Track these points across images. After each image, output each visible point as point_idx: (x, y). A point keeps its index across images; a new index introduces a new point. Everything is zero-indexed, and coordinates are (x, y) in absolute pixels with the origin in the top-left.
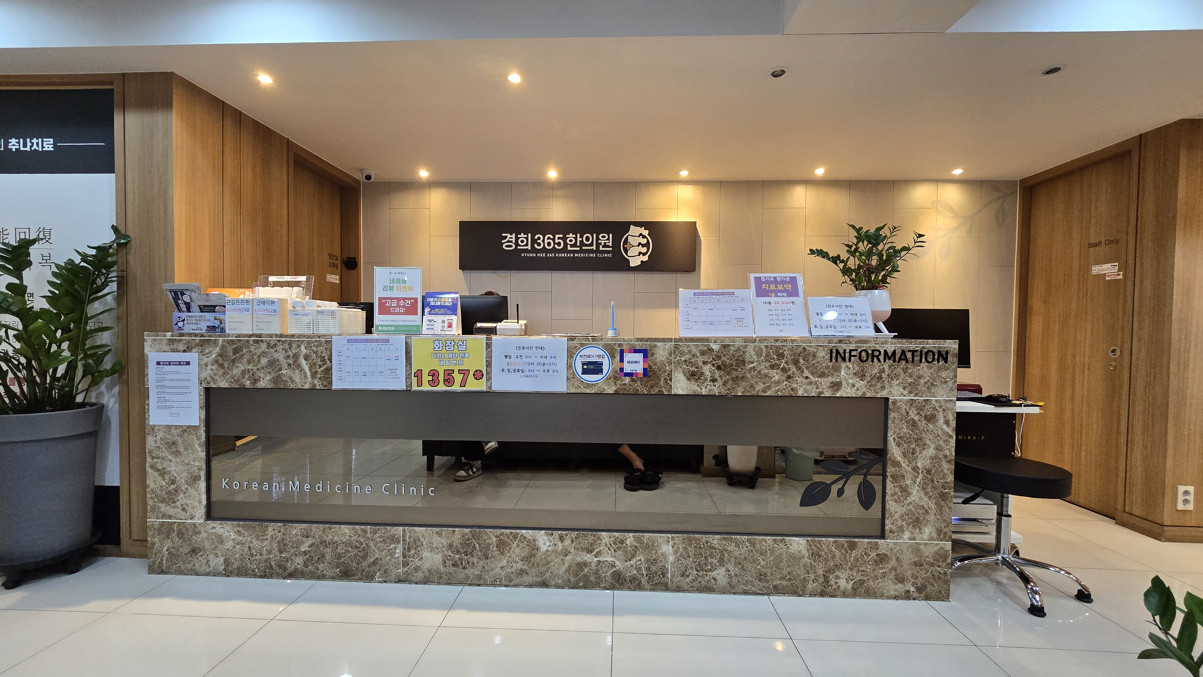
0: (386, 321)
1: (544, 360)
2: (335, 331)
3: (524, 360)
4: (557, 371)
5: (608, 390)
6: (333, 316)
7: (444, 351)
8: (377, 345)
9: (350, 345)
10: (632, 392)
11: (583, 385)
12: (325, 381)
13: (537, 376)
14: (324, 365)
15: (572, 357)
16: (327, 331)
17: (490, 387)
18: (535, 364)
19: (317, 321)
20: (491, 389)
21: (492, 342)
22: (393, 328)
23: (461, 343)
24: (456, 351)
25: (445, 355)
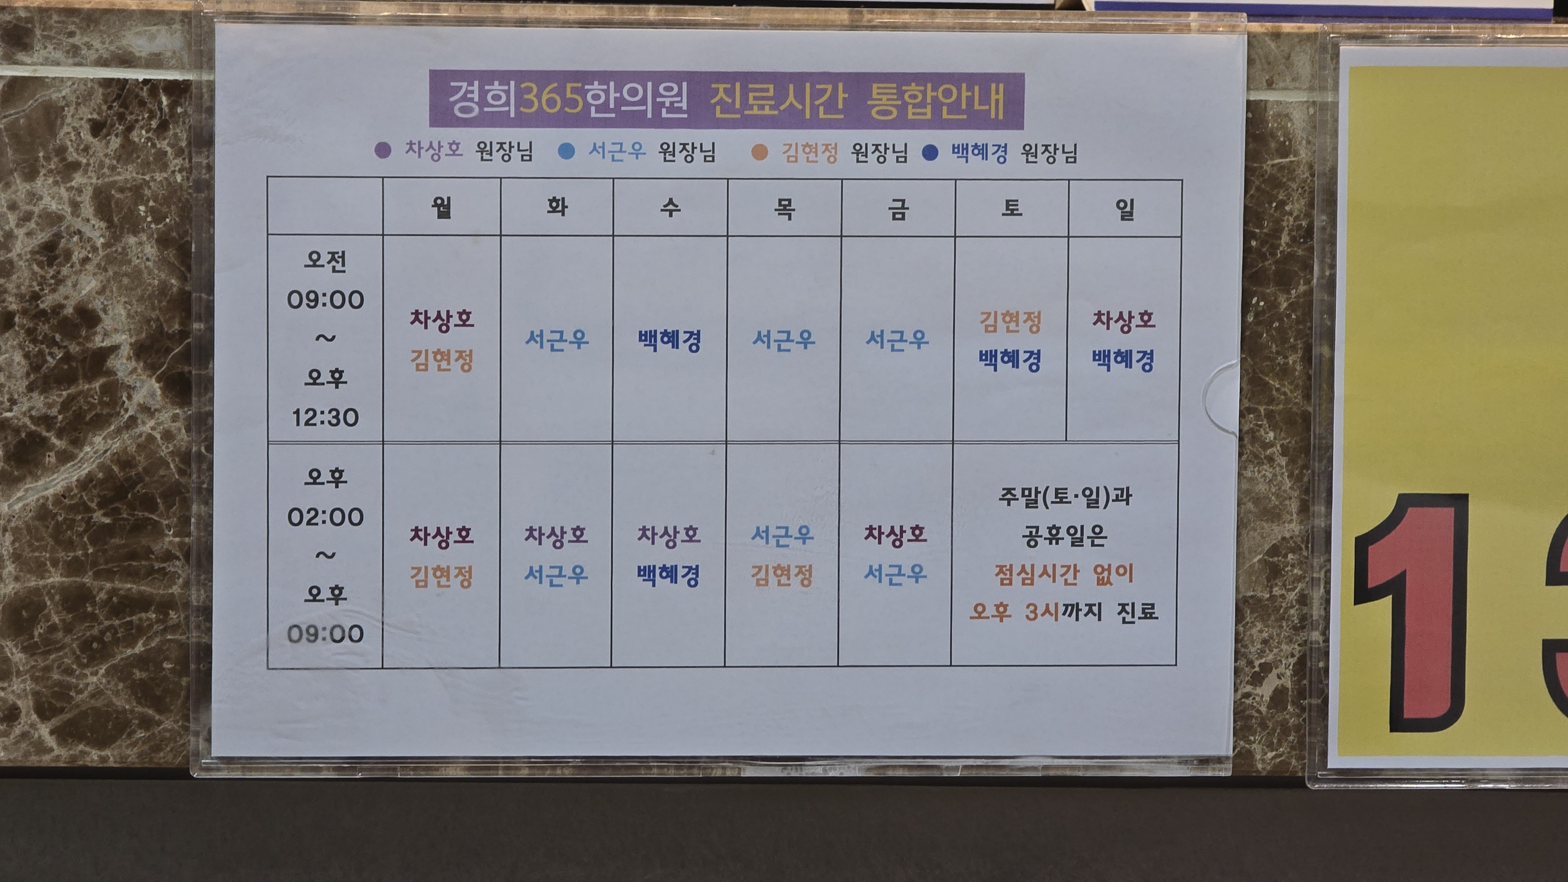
8: (847, 164)
9: (470, 162)
12: (94, 651)
14: (79, 424)
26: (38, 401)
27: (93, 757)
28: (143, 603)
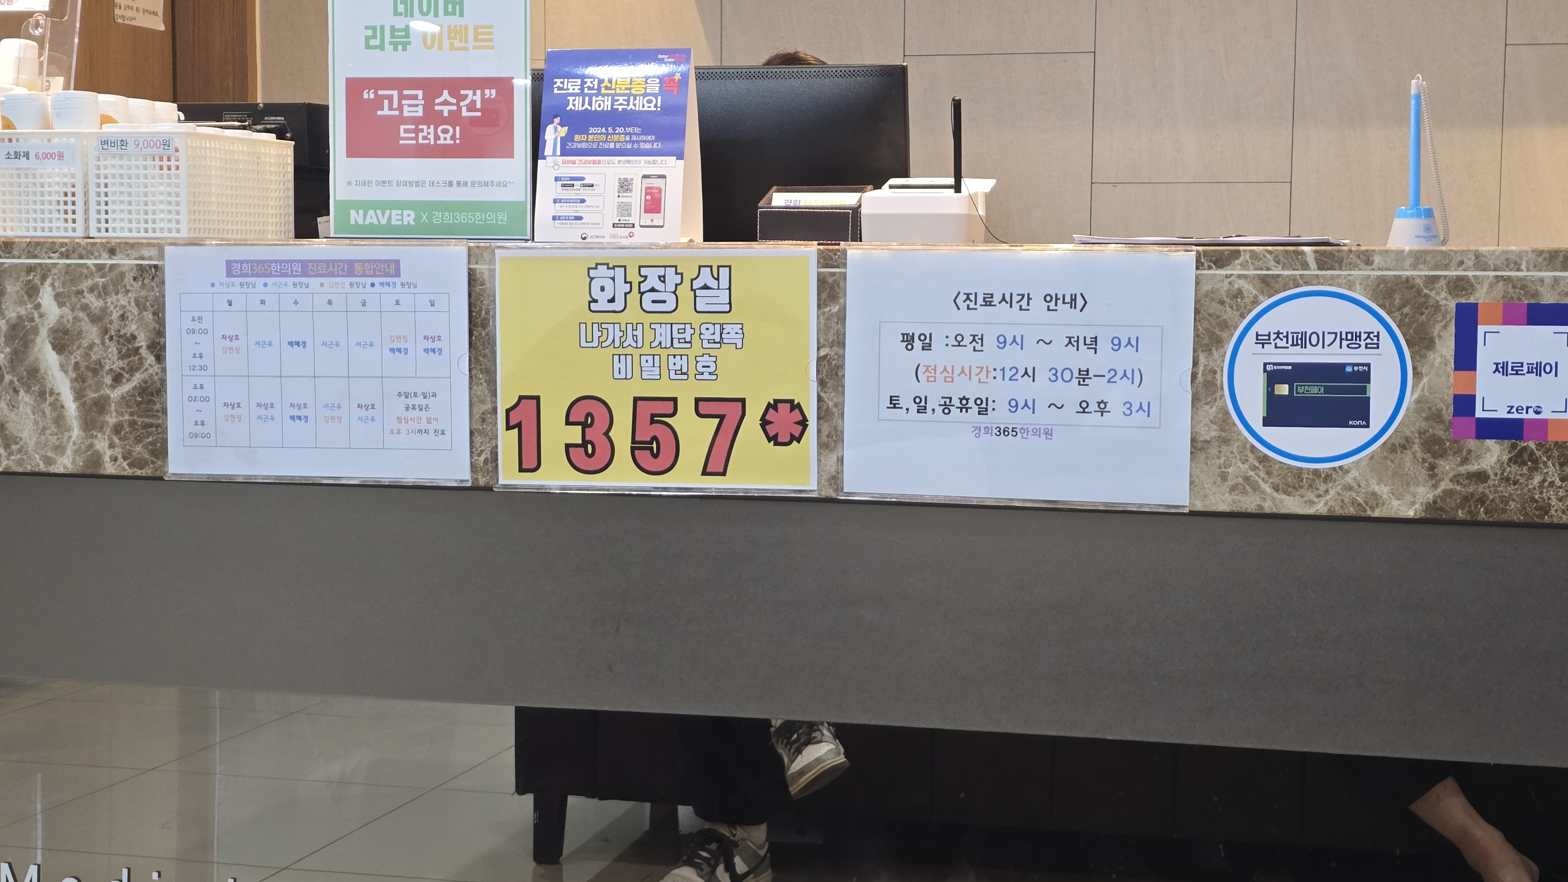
0: (378, 183)
1: (1082, 358)
2: (173, 226)
3: (992, 356)
4: (1146, 409)
5: (1396, 503)
6: (165, 163)
7: (633, 314)
8: (348, 289)
9: (237, 289)
10: (1514, 511)
11: (1269, 473)
12: (138, 440)
13: (1049, 433)
14: (132, 370)
15: (1219, 342)
16: (142, 225)
17: (836, 479)
18: (1043, 375)
19: (102, 181)
20: (839, 488)
21: (844, 276)
22: (409, 217)
23: (706, 278)
24: (685, 313)
25: (639, 333)
26: (121, 363)
27: (139, 473)
28: (151, 425)
